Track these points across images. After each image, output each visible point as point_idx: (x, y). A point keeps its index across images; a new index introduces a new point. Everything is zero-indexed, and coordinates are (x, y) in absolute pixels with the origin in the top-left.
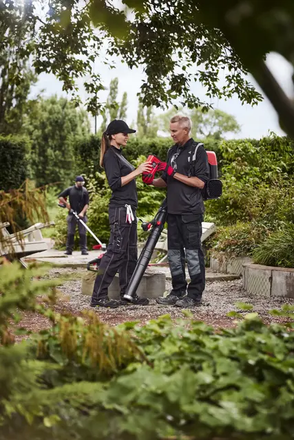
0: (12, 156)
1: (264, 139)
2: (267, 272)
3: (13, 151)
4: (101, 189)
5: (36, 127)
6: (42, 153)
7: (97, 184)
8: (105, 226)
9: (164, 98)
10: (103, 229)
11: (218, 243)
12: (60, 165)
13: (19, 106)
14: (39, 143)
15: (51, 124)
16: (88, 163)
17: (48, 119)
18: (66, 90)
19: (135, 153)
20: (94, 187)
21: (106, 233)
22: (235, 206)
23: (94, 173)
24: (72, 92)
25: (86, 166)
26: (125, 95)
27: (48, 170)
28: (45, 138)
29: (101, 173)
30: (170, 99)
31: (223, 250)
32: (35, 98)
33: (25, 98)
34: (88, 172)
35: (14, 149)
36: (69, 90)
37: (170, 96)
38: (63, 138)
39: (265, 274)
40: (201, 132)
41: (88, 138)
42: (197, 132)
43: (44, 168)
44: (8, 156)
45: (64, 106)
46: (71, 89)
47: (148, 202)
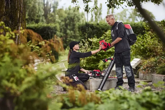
0: (51, 33)
1: (163, 20)
2: (162, 77)
3: (51, 31)
4: (91, 46)
5: (62, 21)
6: (65, 32)
7: (89, 44)
8: (93, 62)
9: (117, 4)
10: (92, 63)
11: (142, 67)
12: (73, 37)
13: (54, 11)
14: (64, 28)
15: (69, 19)
16: (85, 35)
17: (68, 17)
18: (73, 2)
19: (105, 29)
20: (87, 45)
21: (93, 65)
22: (150, 51)
23: (87, 39)
24: (76, 3)
25: (84, 36)
26: (101, 5)
27: (68, 40)
28: (66, 25)
29: (90, 39)
30: (120, 4)
31: (145, 70)
32: (61, 8)
33: (57, 8)
34: (85, 39)
35: (52, 29)
36: (74, 2)
37: (120, 3)
38: (74, 25)
39: (161, 78)
40: (137, 20)
41: (84, 23)
42: (135, 20)
43: (66, 39)
44: (50, 33)
45: (74, 11)
46: (75, 2)
47: (112, 51)
